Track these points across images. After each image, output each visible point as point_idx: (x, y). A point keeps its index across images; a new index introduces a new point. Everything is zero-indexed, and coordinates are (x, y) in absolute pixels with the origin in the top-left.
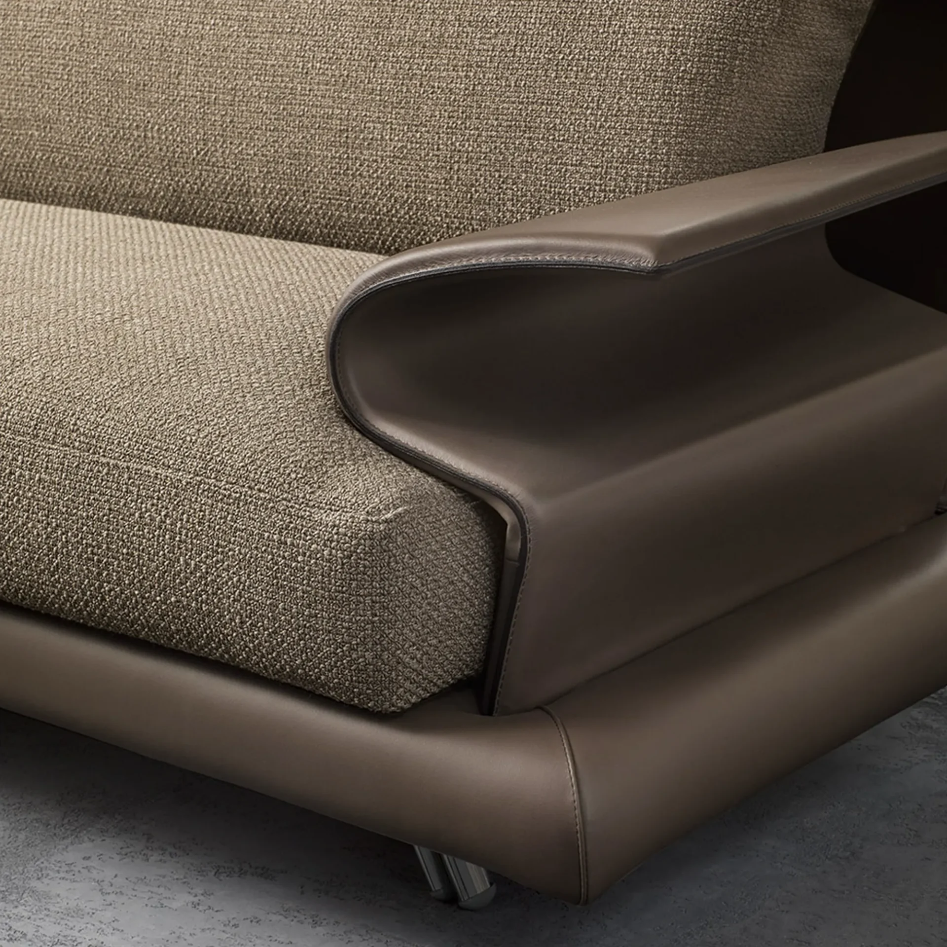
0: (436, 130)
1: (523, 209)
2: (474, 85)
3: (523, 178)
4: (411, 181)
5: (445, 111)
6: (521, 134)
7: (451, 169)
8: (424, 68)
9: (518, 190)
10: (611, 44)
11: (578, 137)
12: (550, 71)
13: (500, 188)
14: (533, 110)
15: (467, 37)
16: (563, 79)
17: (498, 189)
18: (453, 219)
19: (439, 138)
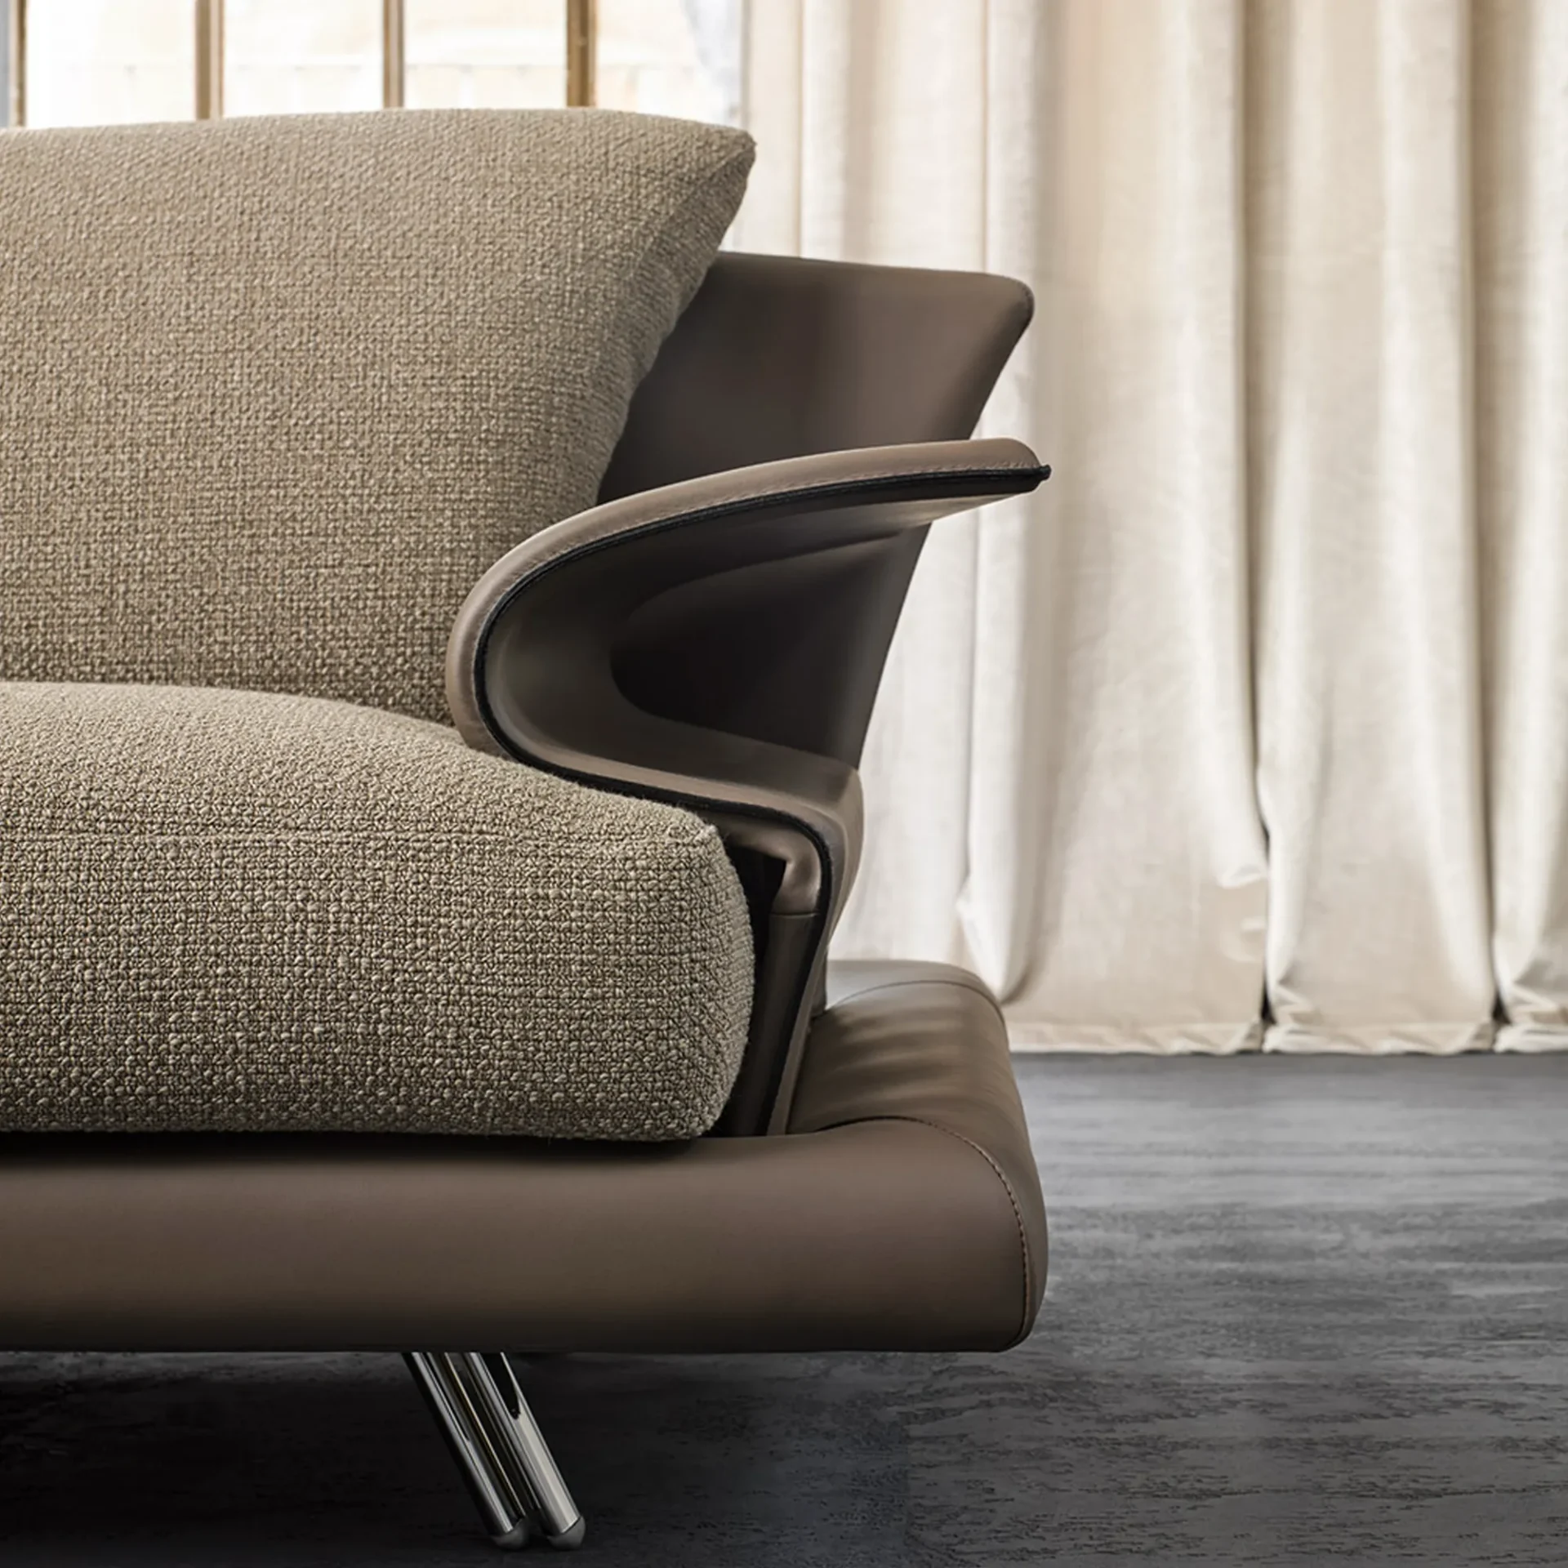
0: (83, 539)
1: (243, 638)
2: (147, 470)
3: (243, 593)
4: (36, 618)
5: (97, 510)
6: (237, 531)
7: (112, 592)
8: (51, 453)
9: (235, 611)
10: (372, 400)
11: (335, 527)
12: (278, 442)
13: (202, 611)
14: (253, 497)
15: (124, 406)
16: (300, 451)
17: (199, 613)
18: (114, 667)
19: (89, 550)
